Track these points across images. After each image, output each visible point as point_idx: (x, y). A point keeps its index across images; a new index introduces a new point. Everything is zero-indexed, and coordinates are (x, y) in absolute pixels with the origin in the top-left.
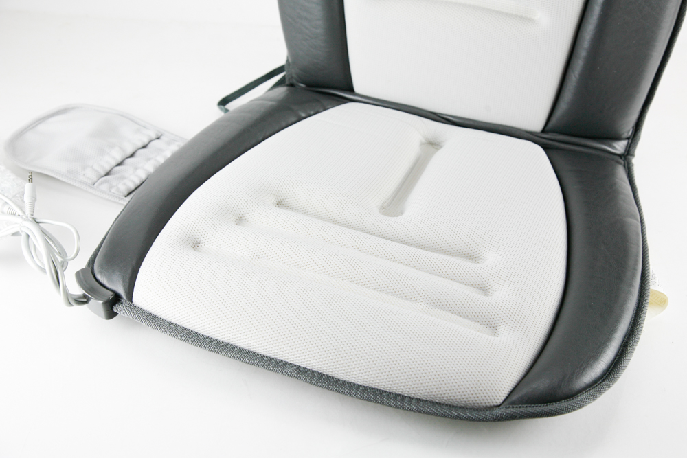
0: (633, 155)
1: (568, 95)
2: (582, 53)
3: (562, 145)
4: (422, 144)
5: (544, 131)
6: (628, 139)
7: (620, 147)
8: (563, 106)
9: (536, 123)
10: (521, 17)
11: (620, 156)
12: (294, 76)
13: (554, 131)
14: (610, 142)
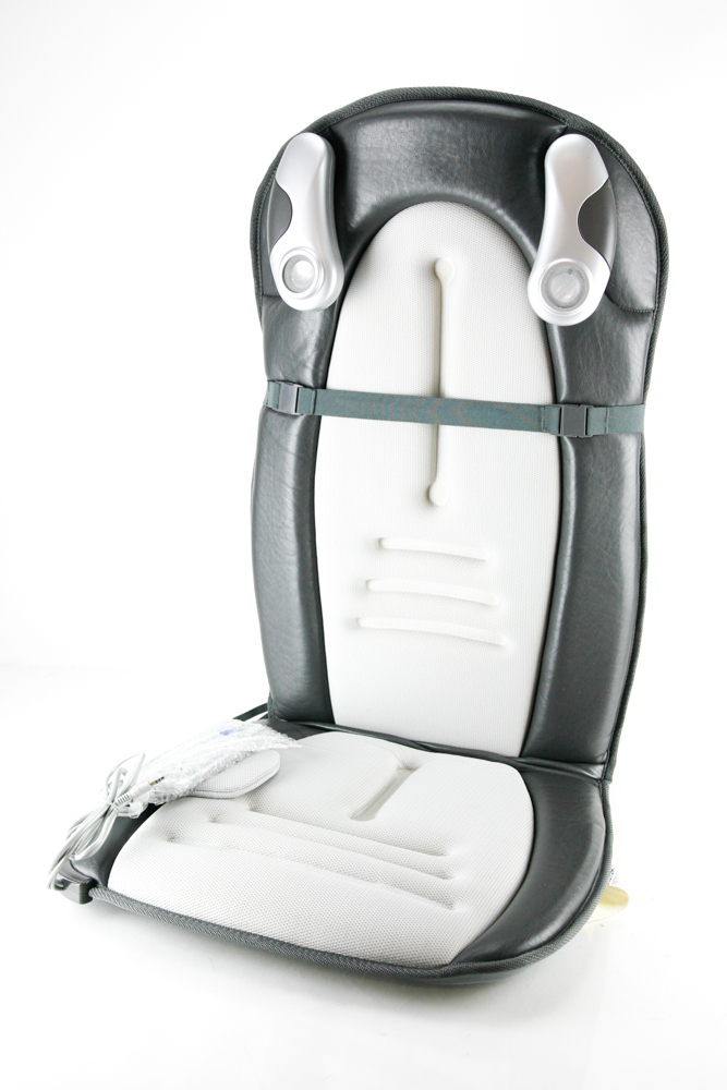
0: (610, 780)
1: (540, 717)
2: (549, 676)
3: (538, 769)
4: (399, 769)
5: (521, 756)
6: (603, 763)
7: (597, 771)
8: (537, 729)
9: (513, 747)
10: (489, 644)
11: (597, 780)
12: (277, 712)
13: (529, 755)
14: (586, 766)
